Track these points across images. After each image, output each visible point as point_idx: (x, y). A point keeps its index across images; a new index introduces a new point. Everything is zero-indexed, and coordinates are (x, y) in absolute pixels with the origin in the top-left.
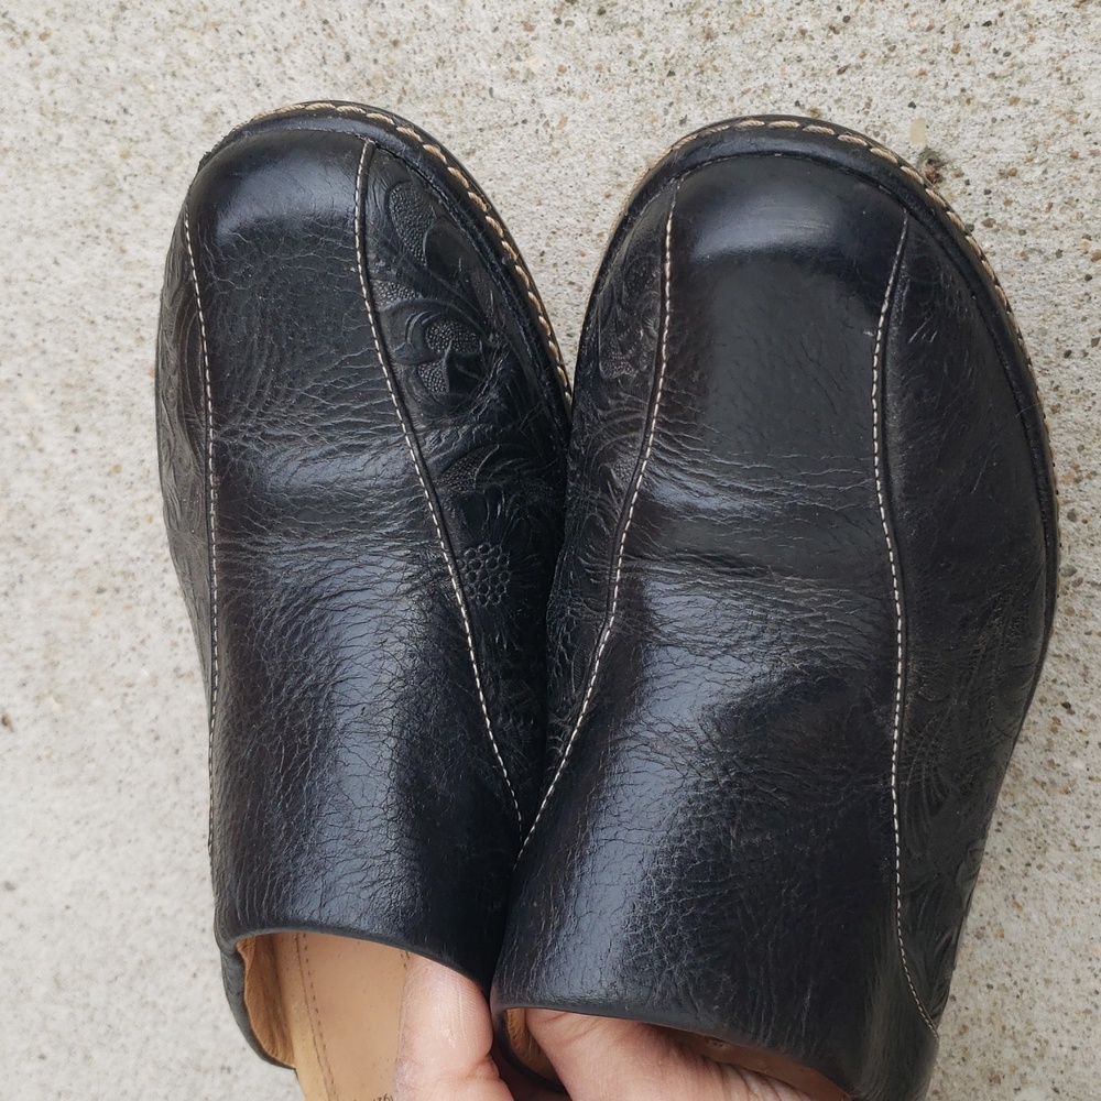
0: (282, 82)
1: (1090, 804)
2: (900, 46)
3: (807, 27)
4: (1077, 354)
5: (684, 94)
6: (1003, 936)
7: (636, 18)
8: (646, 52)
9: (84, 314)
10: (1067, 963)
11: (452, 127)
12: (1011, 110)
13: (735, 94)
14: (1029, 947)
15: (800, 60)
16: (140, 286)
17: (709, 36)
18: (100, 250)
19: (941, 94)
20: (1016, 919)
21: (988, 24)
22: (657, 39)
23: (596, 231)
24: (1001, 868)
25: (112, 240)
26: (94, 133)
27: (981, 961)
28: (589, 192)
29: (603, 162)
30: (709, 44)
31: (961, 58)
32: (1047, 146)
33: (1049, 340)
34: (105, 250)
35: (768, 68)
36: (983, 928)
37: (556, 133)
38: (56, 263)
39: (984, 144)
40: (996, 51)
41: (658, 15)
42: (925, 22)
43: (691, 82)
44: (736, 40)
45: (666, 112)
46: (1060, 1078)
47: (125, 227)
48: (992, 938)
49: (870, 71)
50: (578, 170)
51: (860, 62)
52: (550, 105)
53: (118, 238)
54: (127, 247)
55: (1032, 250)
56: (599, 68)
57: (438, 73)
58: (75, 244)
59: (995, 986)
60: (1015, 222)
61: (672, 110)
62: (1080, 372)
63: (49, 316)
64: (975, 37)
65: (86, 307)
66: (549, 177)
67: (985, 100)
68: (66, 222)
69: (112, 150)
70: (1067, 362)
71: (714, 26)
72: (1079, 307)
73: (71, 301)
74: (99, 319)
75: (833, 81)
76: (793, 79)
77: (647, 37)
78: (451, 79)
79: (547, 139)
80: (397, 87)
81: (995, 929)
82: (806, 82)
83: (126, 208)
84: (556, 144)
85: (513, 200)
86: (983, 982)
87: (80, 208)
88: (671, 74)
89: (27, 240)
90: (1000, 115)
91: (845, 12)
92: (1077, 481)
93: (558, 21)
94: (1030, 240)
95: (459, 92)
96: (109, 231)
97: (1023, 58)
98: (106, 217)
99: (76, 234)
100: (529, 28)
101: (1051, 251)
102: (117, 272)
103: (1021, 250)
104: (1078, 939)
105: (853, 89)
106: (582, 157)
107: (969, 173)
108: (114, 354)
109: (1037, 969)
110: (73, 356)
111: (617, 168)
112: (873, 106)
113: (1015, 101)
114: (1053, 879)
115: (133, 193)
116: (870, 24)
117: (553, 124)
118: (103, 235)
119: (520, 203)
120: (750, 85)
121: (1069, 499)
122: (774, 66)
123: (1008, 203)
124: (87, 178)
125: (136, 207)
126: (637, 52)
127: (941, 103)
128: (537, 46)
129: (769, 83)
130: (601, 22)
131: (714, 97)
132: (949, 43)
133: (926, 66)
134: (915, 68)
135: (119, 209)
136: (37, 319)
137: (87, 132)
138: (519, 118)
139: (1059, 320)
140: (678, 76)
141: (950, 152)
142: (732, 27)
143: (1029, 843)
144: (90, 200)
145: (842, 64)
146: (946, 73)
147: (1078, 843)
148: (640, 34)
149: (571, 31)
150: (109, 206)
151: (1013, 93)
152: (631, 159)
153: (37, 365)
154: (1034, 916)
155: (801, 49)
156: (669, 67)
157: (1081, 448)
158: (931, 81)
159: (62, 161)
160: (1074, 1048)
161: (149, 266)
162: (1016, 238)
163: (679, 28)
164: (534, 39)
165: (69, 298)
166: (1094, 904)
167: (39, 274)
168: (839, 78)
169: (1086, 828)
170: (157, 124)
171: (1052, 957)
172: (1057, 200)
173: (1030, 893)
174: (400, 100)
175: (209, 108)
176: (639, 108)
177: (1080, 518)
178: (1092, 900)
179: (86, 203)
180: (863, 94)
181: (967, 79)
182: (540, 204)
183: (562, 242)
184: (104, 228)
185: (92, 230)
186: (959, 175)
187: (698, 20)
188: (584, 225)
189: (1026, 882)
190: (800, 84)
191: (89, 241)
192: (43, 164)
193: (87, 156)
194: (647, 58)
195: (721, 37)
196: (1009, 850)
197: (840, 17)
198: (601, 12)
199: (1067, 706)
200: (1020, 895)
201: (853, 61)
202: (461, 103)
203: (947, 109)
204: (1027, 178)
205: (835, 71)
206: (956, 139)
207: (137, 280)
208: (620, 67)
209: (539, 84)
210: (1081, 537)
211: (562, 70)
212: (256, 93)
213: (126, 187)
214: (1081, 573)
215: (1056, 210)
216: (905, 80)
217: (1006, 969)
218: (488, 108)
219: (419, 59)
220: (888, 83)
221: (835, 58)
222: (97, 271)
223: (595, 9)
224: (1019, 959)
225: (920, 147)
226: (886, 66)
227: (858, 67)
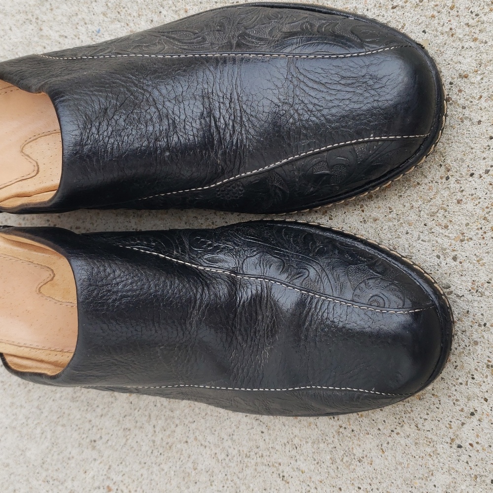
1: (430, 408)
4: (476, 176)
6: (371, 464)
10: (400, 486)
12: (472, 44)
14: (383, 473)
16: (45, 48)
18: (31, 27)
19: (440, 29)
20: (380, 457)
24: (379, 429)
25: (37, 23)
27: (358, 474)
31: (453, 12)
32: (486, 66)
33: (465, 165)
34: (33, 28)
36: (363, 458)
38: (11, 29)
39: (455, 59)
40: (472, 12)
47: (45, 18)
48: (366, 464)
49: (408, 10)
51: (404, 5)
53: (40, 23)
54: (43, 28)
55: (467, 118)
58: (21, 22)
59: (362, 488)
60: (461, 102)
62: (476, 185)
67: (461, 36)
68: (19, 11)
70: (471, 179)
72: (483, 152)
73: (13, 49)
75: (389, 12)
76: (370, 7)
81: (369, 459)
82: (376, 10)
83: (47, 9)
86: (357, 485)
87: (27, 5)
90: (466, 45)
92: (462, 241)
94: (467, 112)
96: (37, 19)
97: (485, 18)
98: (38, 12)
99: (23, 17)
101: (475, 120)
102: (36, 39)
103: (461, 116)
104: (408, 475)
105: (398, 17)
109: (384, 485)
112: (405, 29)
113: (475, 40)
114: (403, 441)
115: (52, 3)
118: (34, 20)
121: (455, 249)
123: (460, 91)
125: (52, 10)
127: (439, 34)
129: (357, 6)
133: (435, 13)
134: (430, 13)
135: (44, 9)
139: (471, 156)
143: (395, 420)
145: (395, 4)
146: (445, 18)
147: (420, 426)
150: (40, 6)
151: (476, 36)
154: (389, 458)
157: (467, 224)
158: (436, 21)
161: (50, 39)
162: (460, 110)
165: (12, 47)
166: (420, 459)
168: (392, 11)
169: (425, 419)
171: (393, 481)
172: (485, 95)
173: (390, 446)
177: (458, 260)
178: (420, 457)
179: (30, 3)
180: (402, 21)
181: (454, 24)
184: (35, 17)
185: (30, 16)
189: (389, 439)
190: (372, 10)
191: (27, 22)
196: (384, 421)
200: (385, 445)
201: (401, 4)
203: (441, 37)
204: (473, 80)
205: (391, 7)
206: (442, 53)
207: (44, 44)
210: (458, 270)
214: (452, 289)
215: (483, 100)
216: (423, 18)
217: (370, 481)
220: (415, 18)
222: (28, 37)
224: (377, 478)
226: (416, 9)
227: (402, 7)
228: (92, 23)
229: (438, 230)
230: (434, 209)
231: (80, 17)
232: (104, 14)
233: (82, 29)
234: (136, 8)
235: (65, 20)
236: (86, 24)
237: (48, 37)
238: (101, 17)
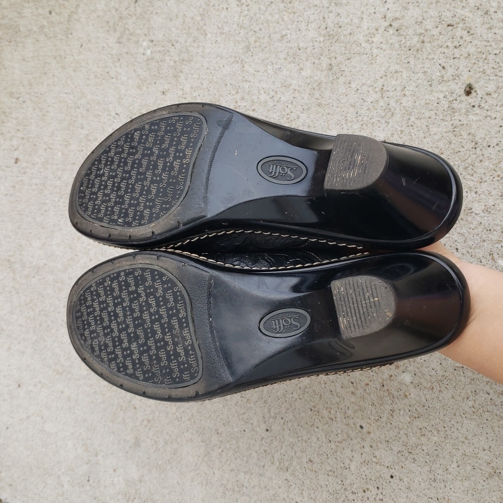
0: (306, 31)
2: (471, 55)
3: (449, 45)
4: (491, 146)
5: (411, 56)
7: (406, 34)
8: (405, 43)
9: (225, 82)
11: (347, 51)
12: (495, 78)
13: (425, 58)
15: (444, 53)
16: (244, 77)
17: (423, 42)
18: (237, 65)
19: (478, 70)
21: (496, 54)
22: (409, 40)
23: (375, 87)
26: (250, 34)
28: (377, 76)
29: (383, 69)
30: (422, 44)
31: (486, 61)
32: (501, 89)
33: (486, 141)
35: (435, 53)
37: (374, 59)
39: (485, 85)
40: (495, 62)
41: (412, 34)
42: (480, 50)
43: (415, 53)
44: (429, 45)
45: (405, 59)
46: (417, 370)
47: (247, 60)
49: (461, 60)
50: (376, 69)
52: (375, 51)
53: (244, 63)
54: (245, 66)
55: (488, 116)
56: (391, 44)
57: (349, 37)
58: (231, 62)
60: (486, 107)
61: (407, 59)
62: (491, 152)
63: (215, 80)
64: (491, 57)
65: (227, 80)
66: (367, 69)
67: (489, 74)
68: (231, 56)
69: (252, 39)
70: (488, 148)
71: (425, 40)
72: (496, 134)
74: (229, 84)
75: (451, 61)
76: (441, 58)
77: (407, 39)
78: (351, 39)
79: (371, 59)
80: (336, 38)
84: (372, 61)
85: (356, 74)
87: (237, 53)
88: (410, 50)
89: (218, 58)
90: (491, 78)
91: (460, 44)
92: (481, 182)
93: (385, 30)
94: (489, 113)
95: (352, 43)
98: (243, 57)
99: (233, 59)
100: (377, 30)
101: (493, 117)
103: (486, 115)
106: (378, 66)
107: (478, 92)
108: (228, 95)
110: (217, 93)
111: (387, 71)
113: (496, 75)
115: (253, 52)
116: (465, 48)
117: (374, 56)
118: (240, 61)
119: (357, 75)
120: (429, 57)
121: (477, 187)
122: (437, 53)
123: (486, 102)
124: (242, 45)
125: (252, 56)
126: (403, 42)
127: (477, 72)
128: (377, 35)
130: (396, 33)
131: (419, 58)
132: (484, 56)
133: (476, 62)
134: (473, 62)
135: (247, 55)
136: (211, 80)
137: (248, 33)
138: (365, 53)
139: (489, 136)
140: (411, 51)
141: (475, 86)
142: (430, 41)
144: (240, 51)
145: (455, 57)
146: (481, 64)
148: (405, 38)
149: (388, 33)
150: (245, 54)
151: (497, 73)
152: (391, 69)
153: (205, 94)
155: (446, 51)
156: (410, 48)
157: (485, 173)
158: (476, 66)
159: (238, 39)
160: (425, 361)
162: (485, 112)
163: (416, 39)
164: (377, 33)
165: (223, 77)
167: (217, 68)
170: (268, 34)
172: (499, 104)
174: (336, 42)
175: (284, 33)
176: (398, 56)
177: (478, 194)
181: (486, 67)
182: (362, 76)
183: (364, 87)
184: (241, 60)
185: (238, 59)
186: (476, 92)
187: (422, 37)
188: (372, 84)
191: (235, 62)
192: (232, 39)
193: (245, 39)
194: (405, 44)
195: (426, 44)
197: (458, 44)
198: (397, 30)
199: (457, 249)
201: (458, 56)
202: (351, 46)
203: (478, 74)
204: (493, 96)
205: (452, 58)
206: (478, 82)
208: (397, 46)
209: (374, 45)
210: (477, 199)
211: (381, 43)
212: (298, 32)
213: (252, 50)
214: (473, 210)
215: (498, 106)
216: (470, 64)
218: (358, 48)
219: (345, 32)
220: (465, 64)
221: (453, 55)
222: (234, 71)
223: (396, 29)
225: (468, 83)
226: (466, 60)
227: (459, 58)
228: (277, 64)
229: (468, 177)
230: (467, 165)
231: (270, 60)
232: (285, 59)
233: (270, 67)
234: (305, 56)
235: (260, 62)
236: (273, 64)
237: (247, 71)
238: (283, 60)
